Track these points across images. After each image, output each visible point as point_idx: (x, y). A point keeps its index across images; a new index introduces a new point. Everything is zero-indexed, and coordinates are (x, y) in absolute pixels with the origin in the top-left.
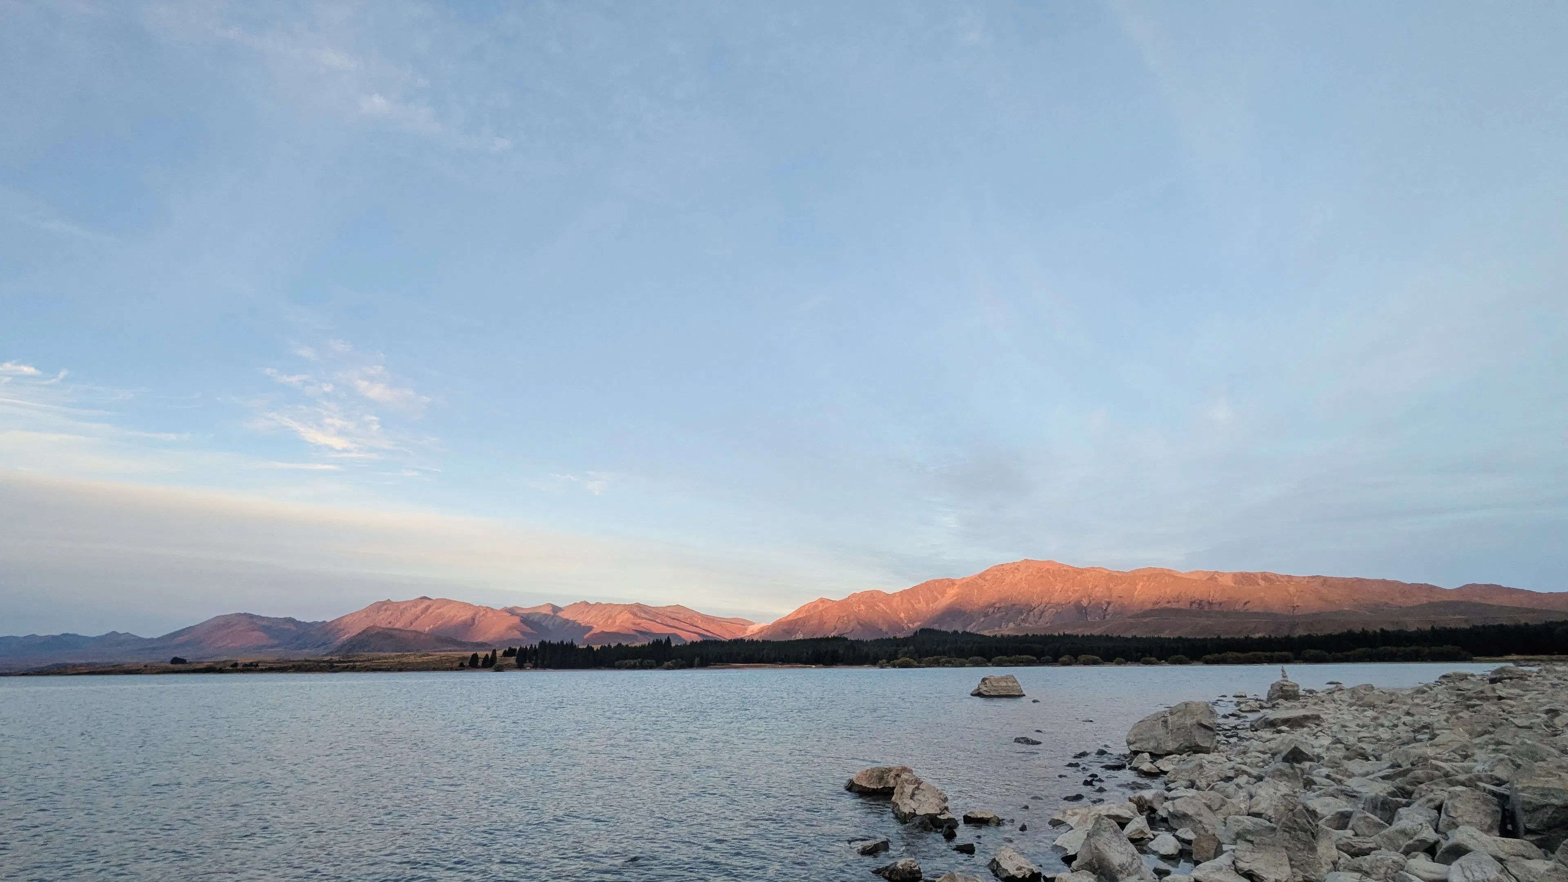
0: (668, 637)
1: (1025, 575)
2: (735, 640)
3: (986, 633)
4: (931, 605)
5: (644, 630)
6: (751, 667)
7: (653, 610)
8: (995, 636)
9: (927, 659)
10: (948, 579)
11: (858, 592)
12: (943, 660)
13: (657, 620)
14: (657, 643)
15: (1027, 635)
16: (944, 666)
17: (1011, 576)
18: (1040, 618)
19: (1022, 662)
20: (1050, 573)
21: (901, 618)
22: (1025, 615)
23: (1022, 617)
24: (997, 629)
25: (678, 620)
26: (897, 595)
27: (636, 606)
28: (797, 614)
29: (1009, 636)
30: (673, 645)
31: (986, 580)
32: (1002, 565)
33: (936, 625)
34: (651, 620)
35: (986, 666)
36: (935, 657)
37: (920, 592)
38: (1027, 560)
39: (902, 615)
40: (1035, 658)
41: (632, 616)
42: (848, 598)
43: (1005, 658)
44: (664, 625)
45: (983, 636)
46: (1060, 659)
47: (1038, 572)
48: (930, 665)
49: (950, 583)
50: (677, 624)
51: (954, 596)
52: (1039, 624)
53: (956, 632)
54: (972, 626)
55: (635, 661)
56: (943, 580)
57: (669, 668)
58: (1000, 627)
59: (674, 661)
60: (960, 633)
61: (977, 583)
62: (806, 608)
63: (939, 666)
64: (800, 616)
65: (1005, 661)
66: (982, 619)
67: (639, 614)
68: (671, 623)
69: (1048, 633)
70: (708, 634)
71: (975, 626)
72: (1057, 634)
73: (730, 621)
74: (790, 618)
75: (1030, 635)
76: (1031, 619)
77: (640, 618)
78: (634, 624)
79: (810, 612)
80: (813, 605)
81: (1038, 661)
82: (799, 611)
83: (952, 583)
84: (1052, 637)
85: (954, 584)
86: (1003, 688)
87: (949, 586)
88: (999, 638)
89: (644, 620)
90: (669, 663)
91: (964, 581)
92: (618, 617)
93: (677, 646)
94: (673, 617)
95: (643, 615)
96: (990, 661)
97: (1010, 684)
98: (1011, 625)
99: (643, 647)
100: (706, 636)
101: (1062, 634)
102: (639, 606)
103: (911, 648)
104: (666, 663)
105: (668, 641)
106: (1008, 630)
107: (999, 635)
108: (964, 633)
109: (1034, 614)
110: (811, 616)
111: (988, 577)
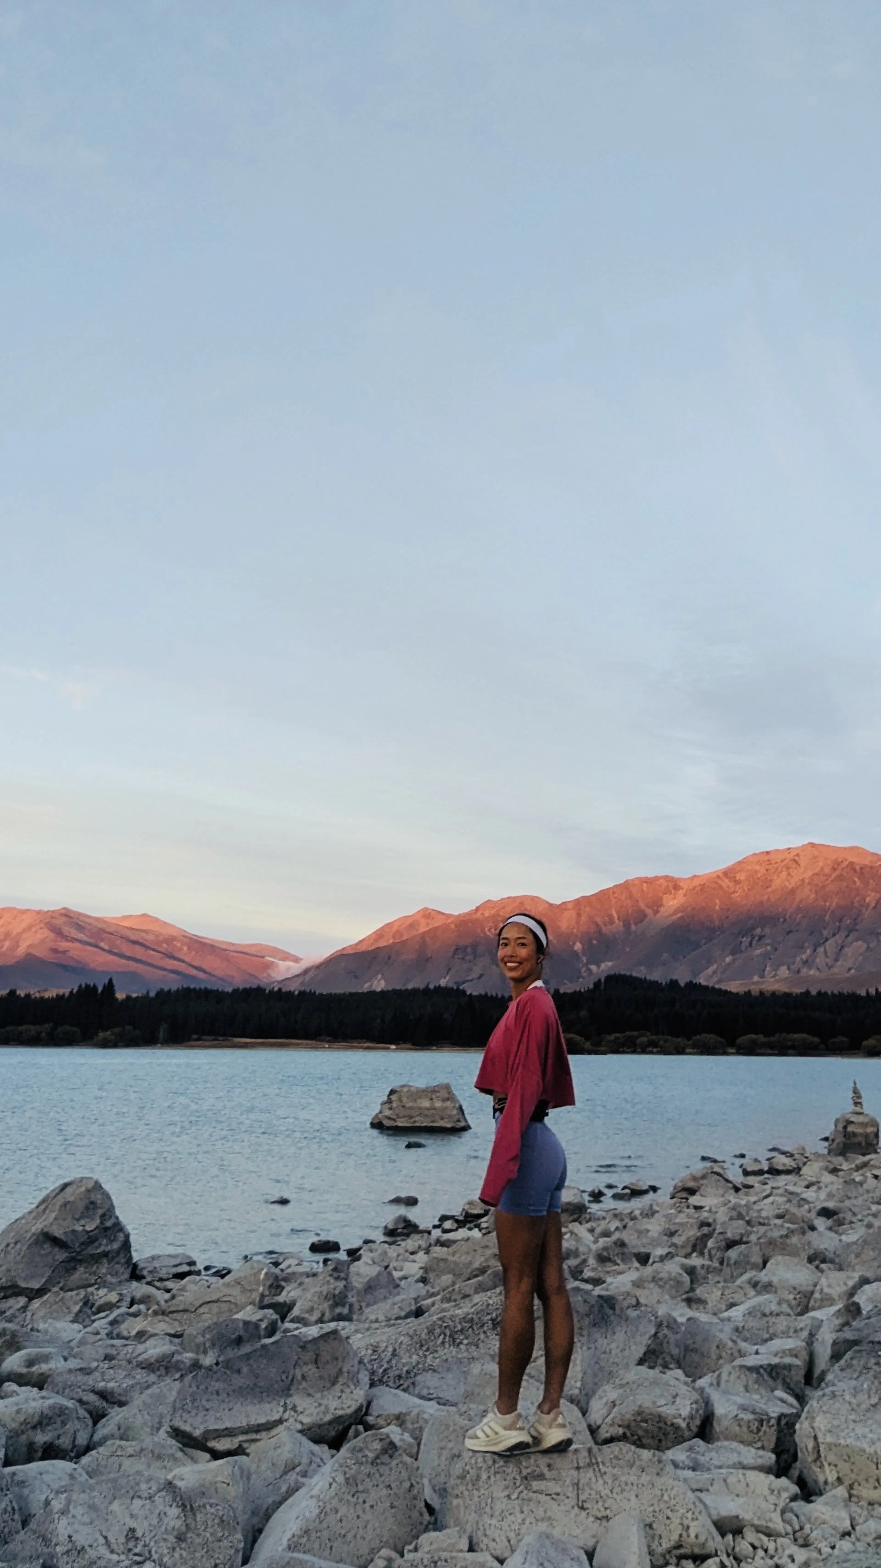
0: (111, 981)
1: (809, 873)
2: (245, 990)
3: (735, 987)
4: (633, 927)
5: (72, 963)
6: (272, 1045)
7: (95, 924)
8: (748, 993)
9: (612, 1037)
10: (666, 878)
11: (495, 899)
12: (644, 1039)
13: (102, 945)
14: (87, 993)
15: (808, 992)
16: (644, 1051)
17: (784, 874)
18: (836, 960)
19: (793, 1047)
20: (854, 870)
21: (575, 953)
22: (808, 951)
23: (804, 957)
24: (756, 978)
25: (142, 944)
26: (570, 906)
27: (61, 915)
28: (376, 940)
29: (773, 994)
30: (120, 995)
31: (738, 882)
32: (768, 853)
33: (642, 968)
34: (91, 945)
35: (725, 1053)
36: (628, 1033)
37: (614, 901)
38: (812, 845)
39: (578, 946)
40: (816, 1040)
41: (52, 935)
42: (477, 909)
43: (761, 1038)
44: (115, 954)
45: (726, 992)
46: (865, 1043)
47: (834, 869)
48: (617, 1049)
49: (671, 885)
50: (139, 953)
51: (677, 911)
52: (835, 970)
53: (674, 983)
54: (710, 971)
55: (38, 1028)
56: (657, 878)
57: (105, 1044)
58: (762, 976)
59: (117, 1030)
60: (682, 985)
61: (721, 887)
62: (395, 928)
63: (634, 1052)
64: (382, 943)
65: (763, 1045)
66: (728, 959)
67: (66, 930)
68: (127, 949)
69: (847, 989)
70: (201, 975)
71: (714, 972)
72: (863, 993)
73: (243, 952)
74: (363, 948)
75: (814, 992)
76: (820, 960)
77: (66, 938)
78: (55, 951)
79: (402, 935)
80: (409, 922)
81: (822, 1046)
82: (379, 934)
83: (674, 884)
84: (853, 998)
85: (677, 887)
86: (421, 1112)
87: (667, 891)
88: (756, 997)
89: (77, 945)
90: (109, 1033)
91: (696, 882)
92: (25, 936)
93: (129, 998)
94: (133, 938)
95: (74, 933)
96: (732, 1044)
97: (438, 1104)
98: (784, 972)
99: (60, 998)
100: (193, 978)
101: (872, 991)
102: (67, 914)
103: (583, 1013)
104: (101, 1035)
105: (110, 987)
106: (778, 981)
107: (755, 990)
108: (691, 985)
109: (825, 952)
110: (404, 943)
111: (741, 876)
